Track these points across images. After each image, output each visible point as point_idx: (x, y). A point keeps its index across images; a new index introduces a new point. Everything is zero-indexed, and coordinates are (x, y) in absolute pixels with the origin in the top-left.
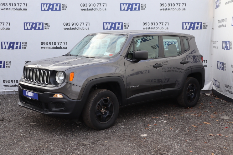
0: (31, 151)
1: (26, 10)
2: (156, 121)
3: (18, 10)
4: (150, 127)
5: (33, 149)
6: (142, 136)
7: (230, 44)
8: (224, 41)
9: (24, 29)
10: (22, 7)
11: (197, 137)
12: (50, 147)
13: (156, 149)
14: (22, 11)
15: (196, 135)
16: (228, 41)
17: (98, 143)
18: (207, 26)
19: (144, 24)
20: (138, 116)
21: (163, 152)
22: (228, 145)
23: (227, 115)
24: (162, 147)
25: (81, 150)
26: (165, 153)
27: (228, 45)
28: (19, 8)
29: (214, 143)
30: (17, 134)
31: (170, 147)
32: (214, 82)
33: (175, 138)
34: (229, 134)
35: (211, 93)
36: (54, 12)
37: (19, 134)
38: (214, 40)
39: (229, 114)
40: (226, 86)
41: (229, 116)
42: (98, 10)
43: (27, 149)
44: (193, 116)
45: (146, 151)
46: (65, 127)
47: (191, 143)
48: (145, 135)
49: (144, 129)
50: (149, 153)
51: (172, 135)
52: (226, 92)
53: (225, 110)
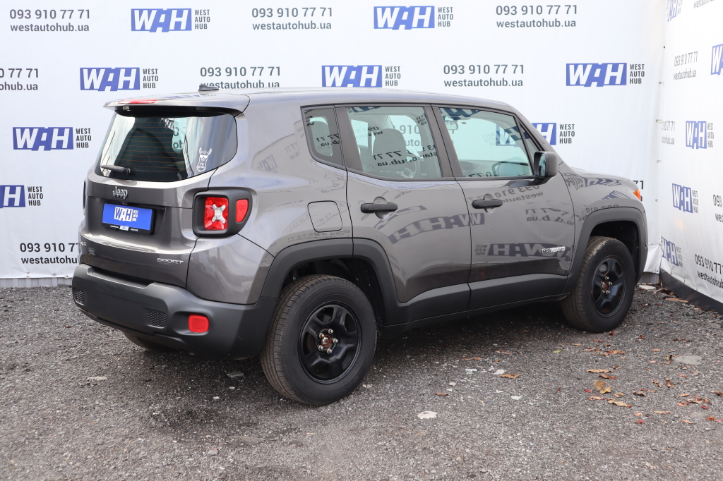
0: (78, 464)
1: (87, 28)
2: (471, 370)
3: (62, 28)
4: (451, 390)
5: (86, 458)
6: (421, 416)
7: (708, 131)
8: (692, 122)
9: (82, 88)
10: (76, 21)
11: (590, 420)
12: (138, 450)
13: (459, 458)
14: (76, 34)
15: (590, 413)
16: (702, 123)
17: (284, 440)
18: (643, 74)
19: (448, 69)
20: (418, 355)
21: (478, 468)
22: (685, 446)
23: (694, 352)
24: (477, 453)
25: (232, 460)
26: (483, 470)
27: (702, 135)
28: (64, 23)
29: (641, 439)
30: (44, 410)
31: (502, 452)
32: (664, 247)
33: (523, 425)
34: (692, 412)
35: (656, 280)
36: (172, 34)
37: (49, 411)
38: (665, 119)
39: (700, 349)
40: (699, 260)
41: (699, 354)
42: (304, 26)
43: (66, 456)
44: (589, 354)
45: (427, 465)
46: (192, 388)
47: (569, 439)
48: (431, 415)
49: (429, 397)
50: (434, 471)
51: (514, 415)
52: (700, 280)
53: (689, 337)
